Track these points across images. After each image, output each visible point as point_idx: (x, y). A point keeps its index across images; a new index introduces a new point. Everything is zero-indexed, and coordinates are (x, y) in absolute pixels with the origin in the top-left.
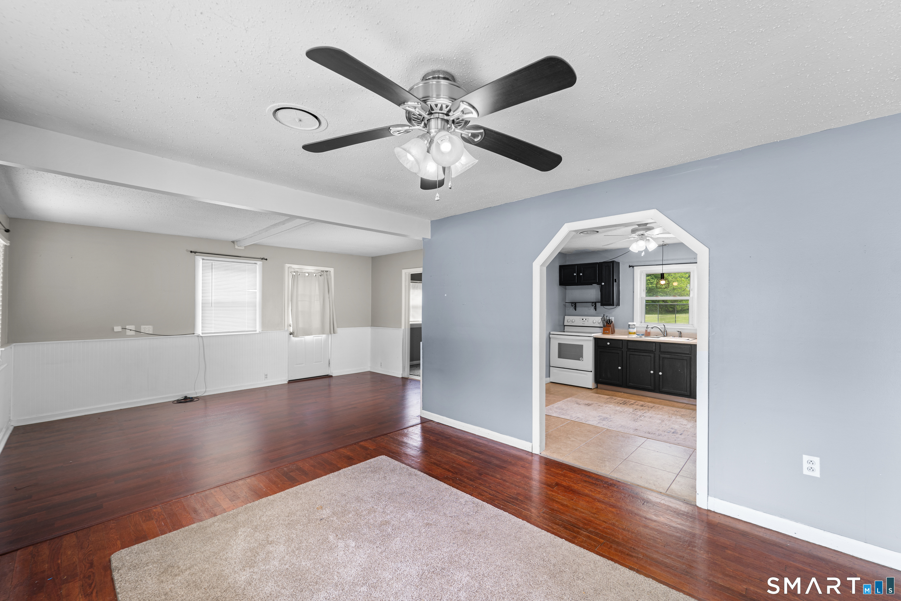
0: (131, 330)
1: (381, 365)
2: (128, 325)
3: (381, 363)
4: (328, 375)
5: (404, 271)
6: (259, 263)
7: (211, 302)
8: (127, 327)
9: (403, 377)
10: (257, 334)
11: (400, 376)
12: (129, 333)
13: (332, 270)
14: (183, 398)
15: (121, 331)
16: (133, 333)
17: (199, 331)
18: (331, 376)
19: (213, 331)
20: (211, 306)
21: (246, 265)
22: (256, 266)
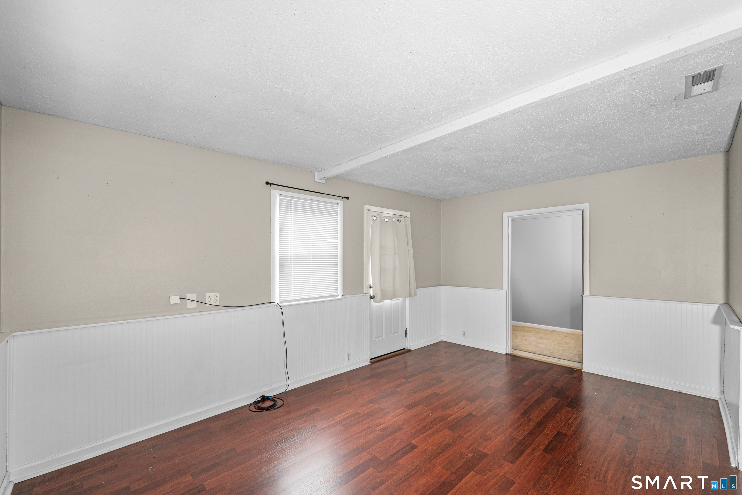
0: (192, 301)
1: (464, 335)
2: (188, 294)
3: (464, 332)
4: (404, 349)
5: (505, 215)
6: (341, 202)
7: (290, 256)
8: (188, 296)
9: (507, 353)
10: (340, 299)
11: (504, 353)
12: (190, 305)
13: (408, 214)
14: (260, 399)
15: (179, 302)
16: (194, 305)
17: (277, 298)
18: (410, 351)
19: (292, 298)
20: (291, 263)
21: (327, 205)
22: (338, 207)
